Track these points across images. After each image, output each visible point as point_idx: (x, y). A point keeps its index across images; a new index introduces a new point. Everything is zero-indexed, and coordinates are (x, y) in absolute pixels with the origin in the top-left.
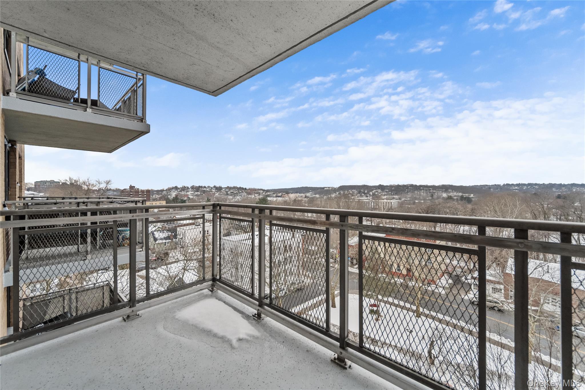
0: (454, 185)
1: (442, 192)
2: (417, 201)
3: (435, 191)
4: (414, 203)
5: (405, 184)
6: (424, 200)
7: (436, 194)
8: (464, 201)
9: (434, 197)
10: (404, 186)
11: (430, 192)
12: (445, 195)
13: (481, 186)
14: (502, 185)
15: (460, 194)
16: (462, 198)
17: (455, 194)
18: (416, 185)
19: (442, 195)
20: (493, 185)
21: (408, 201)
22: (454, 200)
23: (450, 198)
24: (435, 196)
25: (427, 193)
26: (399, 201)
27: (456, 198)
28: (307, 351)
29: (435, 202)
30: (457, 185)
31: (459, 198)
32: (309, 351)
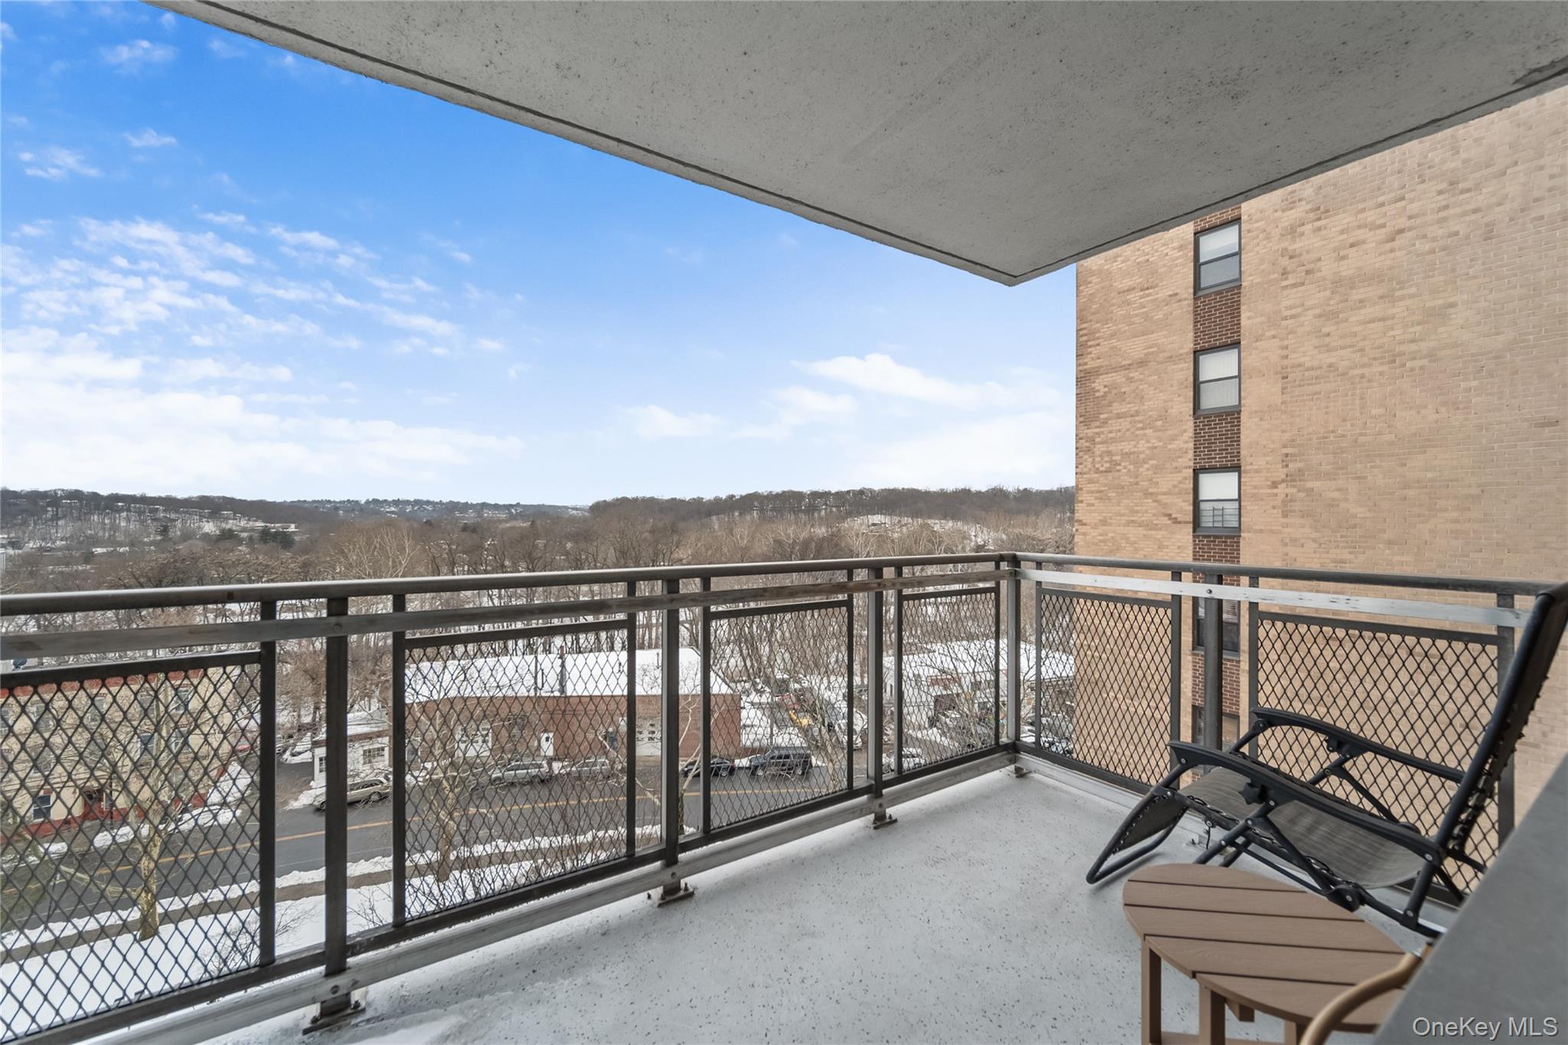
0: (238, 497)
1: (201, 517)
2: (99, 550)
3: (173, 516)
4: (89, 558)
5: (42, 489)
6: (132, 544)
7: (179, 524)
8: (272, 544)
9: (171, 534)
10: (35, 497)
11: (155, 520)
12: (209, 527)
13: (314, 502)
14: (363, 502)
15: (260, 524)
16: (265, 535)
17: (243, 523)
18: (95, 495)
19: (199, 528)
20: (344, 502)
21: (60, 549)
22: (240, 541)
23: (228, 535)
24: (176, 532)
25: (142, 522)
26: (11, 551)
27: (245, 535)
28: (604, 934)
29: (178, 550)
30: (249, 499)
31: (256, 535)
32: (606, 932)
